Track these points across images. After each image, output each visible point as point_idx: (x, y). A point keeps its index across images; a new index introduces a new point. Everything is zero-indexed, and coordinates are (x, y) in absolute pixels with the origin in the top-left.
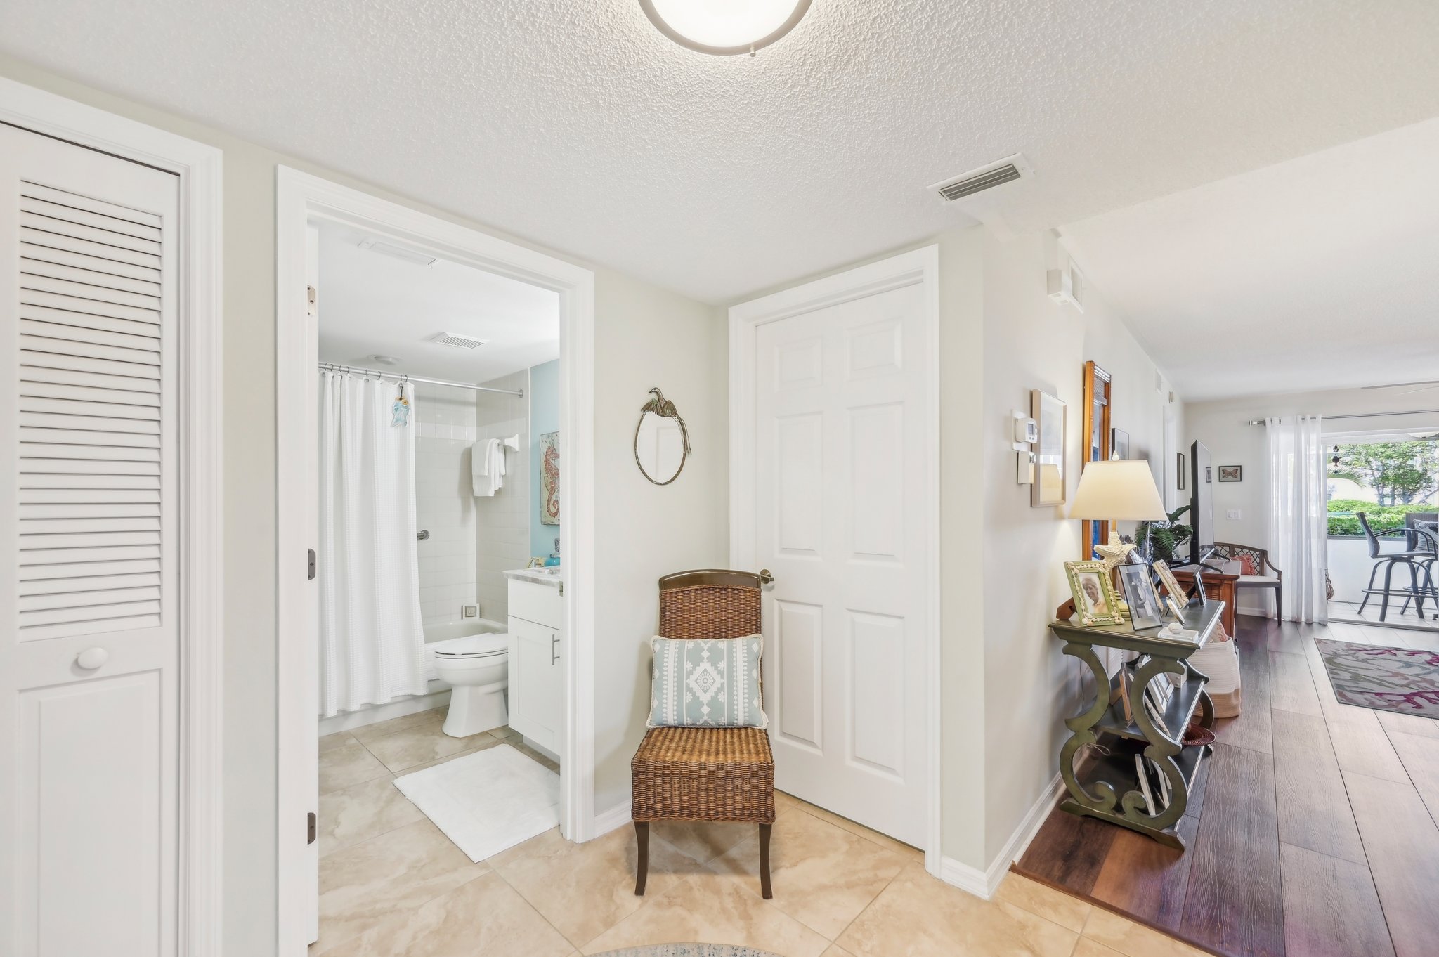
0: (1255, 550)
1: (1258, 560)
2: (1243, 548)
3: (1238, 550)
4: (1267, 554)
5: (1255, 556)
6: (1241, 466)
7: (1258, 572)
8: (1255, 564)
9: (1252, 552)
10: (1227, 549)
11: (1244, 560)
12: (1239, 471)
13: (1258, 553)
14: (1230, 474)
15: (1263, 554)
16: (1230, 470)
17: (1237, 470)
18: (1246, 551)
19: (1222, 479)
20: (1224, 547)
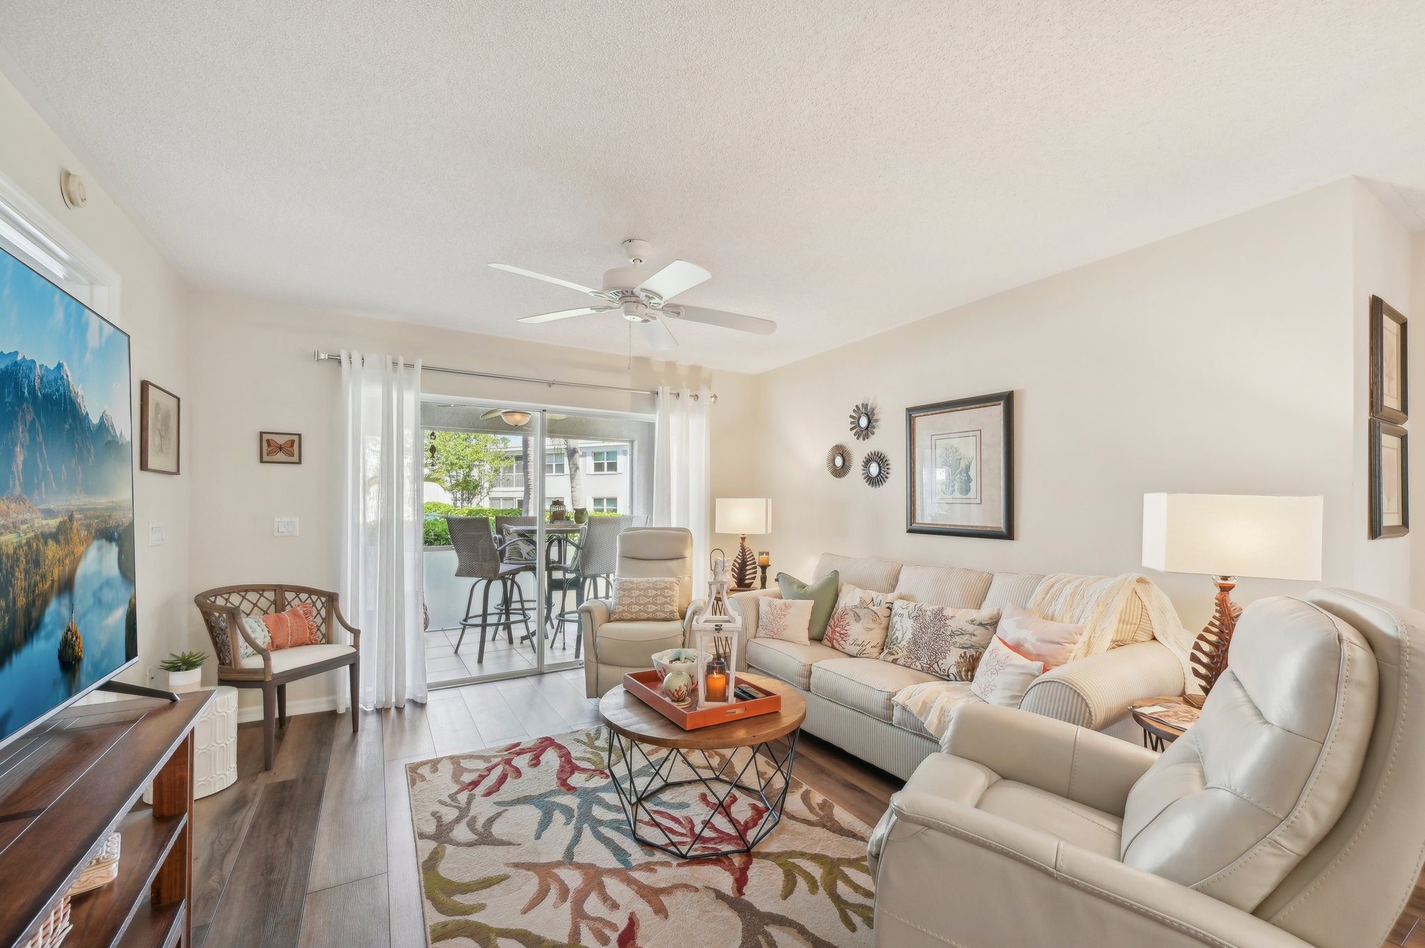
0: (320, 593)
1: (323, 612)
2: (298, 590)
3: (289, 596)
4: (337, 600)
5: (319, 604)
6: (299, 435)
7: (324, 635)
8: (319, 620)
9: (314, 598)
10: (270, 595)
11: (299, 616)
12: (296, 445)
13: (324, 599)
14: (280, 448)
15: (331, 599)
16: (281, 440)
17: (293, 442)
18: (304, 596)
19: (266, 458)
20: (266, 594)
